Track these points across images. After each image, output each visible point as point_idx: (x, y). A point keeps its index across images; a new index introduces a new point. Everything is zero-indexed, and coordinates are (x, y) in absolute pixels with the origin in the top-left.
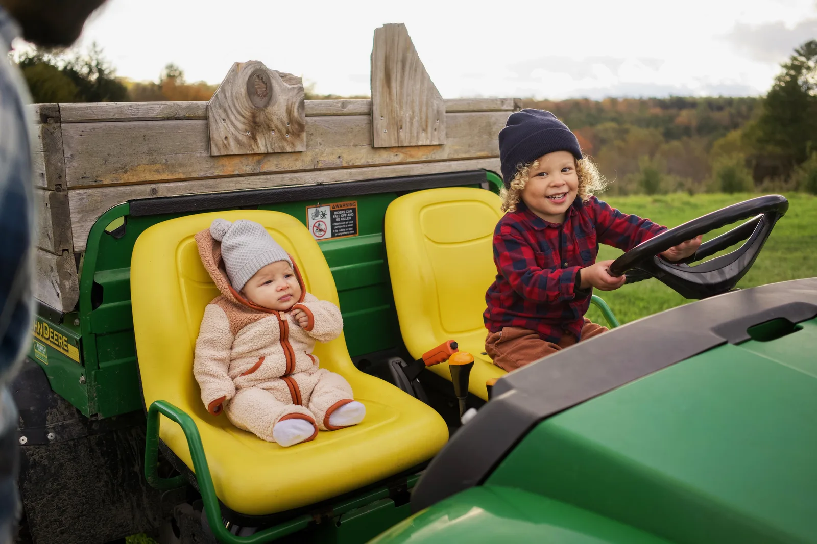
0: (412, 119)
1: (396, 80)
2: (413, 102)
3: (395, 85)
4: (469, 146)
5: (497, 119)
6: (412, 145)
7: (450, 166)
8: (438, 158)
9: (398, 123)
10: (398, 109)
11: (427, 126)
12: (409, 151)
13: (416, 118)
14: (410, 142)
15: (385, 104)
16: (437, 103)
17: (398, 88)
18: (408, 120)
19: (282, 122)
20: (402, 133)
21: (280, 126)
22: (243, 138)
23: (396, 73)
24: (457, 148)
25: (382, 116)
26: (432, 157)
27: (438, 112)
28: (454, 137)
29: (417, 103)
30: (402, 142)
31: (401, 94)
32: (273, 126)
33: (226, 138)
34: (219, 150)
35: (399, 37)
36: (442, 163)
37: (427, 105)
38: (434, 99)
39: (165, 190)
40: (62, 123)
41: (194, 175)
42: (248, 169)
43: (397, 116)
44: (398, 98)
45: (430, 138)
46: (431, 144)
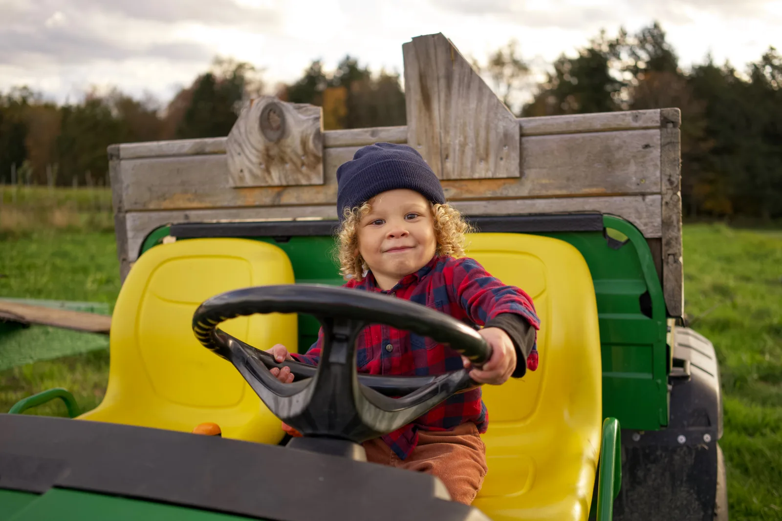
0: (463, 146)
1: (439, 100)
2: (464, 125)
3: (437, 107)
4: (568, 179)
5: (625, 142)
6: (463, 177)
7: (534, 205)
8: (511, 193)
9: (443, 152)
10: (443, 135)
11: (487, 155)
14: (461, 174)
15: (423, 130)
16: (504, 125)
17: (442, 110)
18: (457, 148)
19: (296, 154)
20: (449, 165)
21: (295, 159)
22: (257, 171)
23: (439, 92)
24: (544, 181)
25: (419, 144)
26: (501, 194)
27: (506, 135)
28: (540, 168)
29: (472, 127)
30: (448, 174)
31: (447, 117)
32: (287, 158)
33: (242, 171)
34: (235, 182)
35: (435, 49)
36: (518, 202)
37: (488, 128)
38: (499, 120)
39: (195, 217)
40: (121, 159)
41: (219, 204)
42: (267, 200)
43: (441, 143)
44: (442, 121)
45: (493, 169)
46: (495, 177)
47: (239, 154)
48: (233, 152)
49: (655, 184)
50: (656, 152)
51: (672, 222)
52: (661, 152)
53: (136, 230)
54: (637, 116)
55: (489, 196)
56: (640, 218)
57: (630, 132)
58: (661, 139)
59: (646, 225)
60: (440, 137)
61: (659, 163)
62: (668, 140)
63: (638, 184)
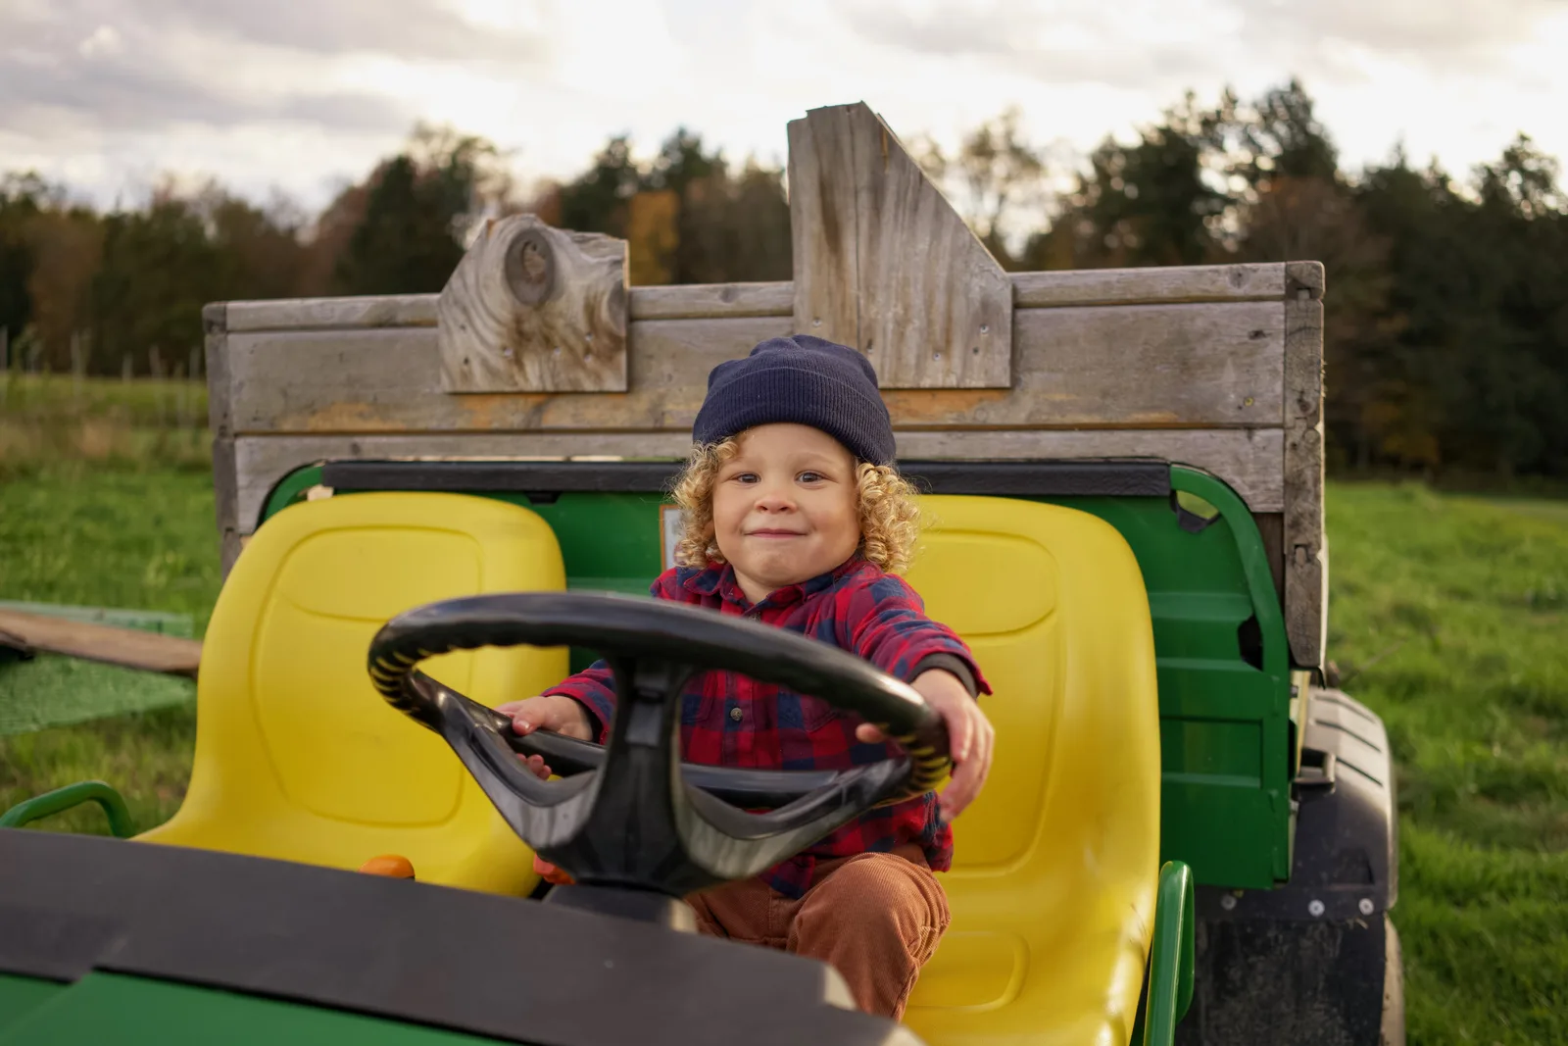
0: (902, 323)
1: (857, 234)
2: (906, 282)
3: (852, 244)
4: (1105, 394)
5: (1215, 324)
6: (900, 385)
7: (1037, 442)
8: (994, 418)
9: (863, 333)
10: (862, 302)
11: (948, 342)
12: (905, 401)
13: (917, 323)
14: (896, 378)
15: (825, 290)
16: (983, 284)
17: (863, 252)
18: (890, 326)
19: (575, 331)
21: (572, 340)
22: (498, 363)
23: (857, 216)
24: (1058, 397)
25: (817, 319)
26: (974, 419)
27: (985, 305)
28: (1051, 371)
29: (920, 287)
31: (872, 265)
32: (557, 340)
33: (466, 361)
34: (452, 381)
35: (852, 133)
36: (1007, 436)
37: (950, 290)
38: (972, 275)
39: (372, 448)
40: (228, 332)
41: (421, 426)
42: (516, 420)
43: (859, 317)
44: (862, 275)
45: (959, 371)
46: (962, 386)
47: (463, 328)
48: (451, 323)
49: (1273, 407)
50: (1276, 347)
51: (1305, 483)
52: (1285, 346)
53: (256, 471)
54: (1240, 275)
55: (951, 422)
56: (1241, 473)
57: (1227, 306)
58: (1286, 321)
59: (1253, 486)
60: (858, 304)
61: (1280, 367)
62: (1299, 323)
63: (1240, 408)
